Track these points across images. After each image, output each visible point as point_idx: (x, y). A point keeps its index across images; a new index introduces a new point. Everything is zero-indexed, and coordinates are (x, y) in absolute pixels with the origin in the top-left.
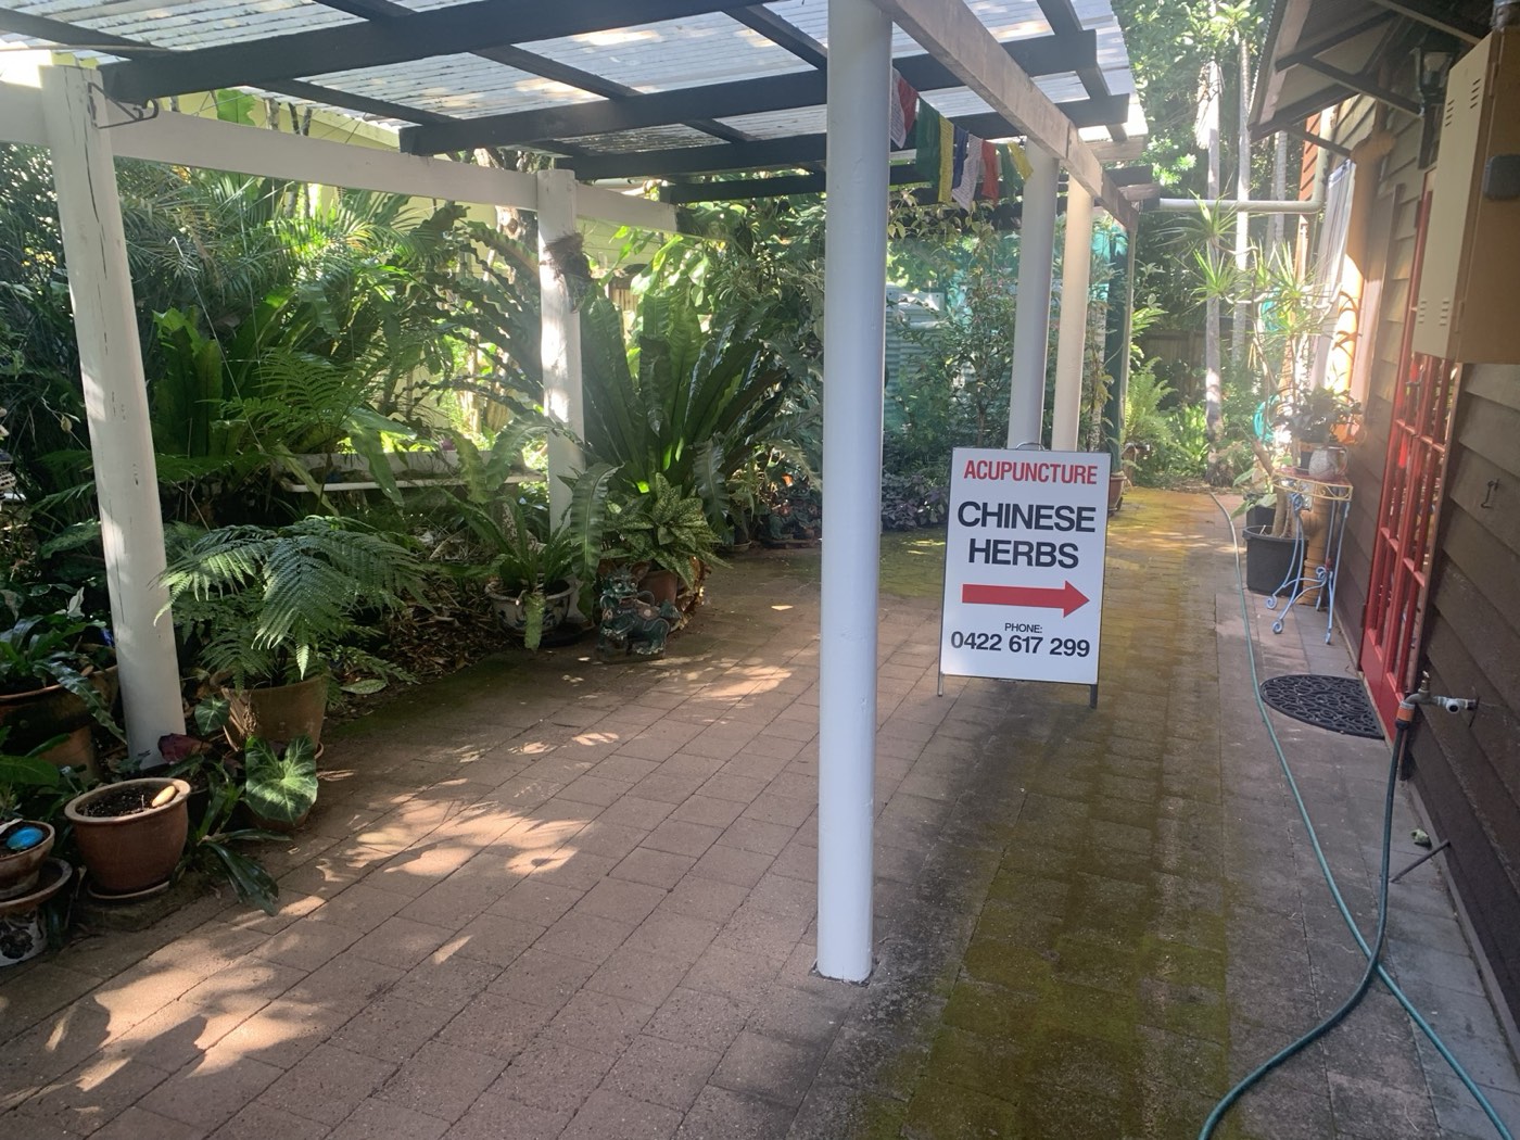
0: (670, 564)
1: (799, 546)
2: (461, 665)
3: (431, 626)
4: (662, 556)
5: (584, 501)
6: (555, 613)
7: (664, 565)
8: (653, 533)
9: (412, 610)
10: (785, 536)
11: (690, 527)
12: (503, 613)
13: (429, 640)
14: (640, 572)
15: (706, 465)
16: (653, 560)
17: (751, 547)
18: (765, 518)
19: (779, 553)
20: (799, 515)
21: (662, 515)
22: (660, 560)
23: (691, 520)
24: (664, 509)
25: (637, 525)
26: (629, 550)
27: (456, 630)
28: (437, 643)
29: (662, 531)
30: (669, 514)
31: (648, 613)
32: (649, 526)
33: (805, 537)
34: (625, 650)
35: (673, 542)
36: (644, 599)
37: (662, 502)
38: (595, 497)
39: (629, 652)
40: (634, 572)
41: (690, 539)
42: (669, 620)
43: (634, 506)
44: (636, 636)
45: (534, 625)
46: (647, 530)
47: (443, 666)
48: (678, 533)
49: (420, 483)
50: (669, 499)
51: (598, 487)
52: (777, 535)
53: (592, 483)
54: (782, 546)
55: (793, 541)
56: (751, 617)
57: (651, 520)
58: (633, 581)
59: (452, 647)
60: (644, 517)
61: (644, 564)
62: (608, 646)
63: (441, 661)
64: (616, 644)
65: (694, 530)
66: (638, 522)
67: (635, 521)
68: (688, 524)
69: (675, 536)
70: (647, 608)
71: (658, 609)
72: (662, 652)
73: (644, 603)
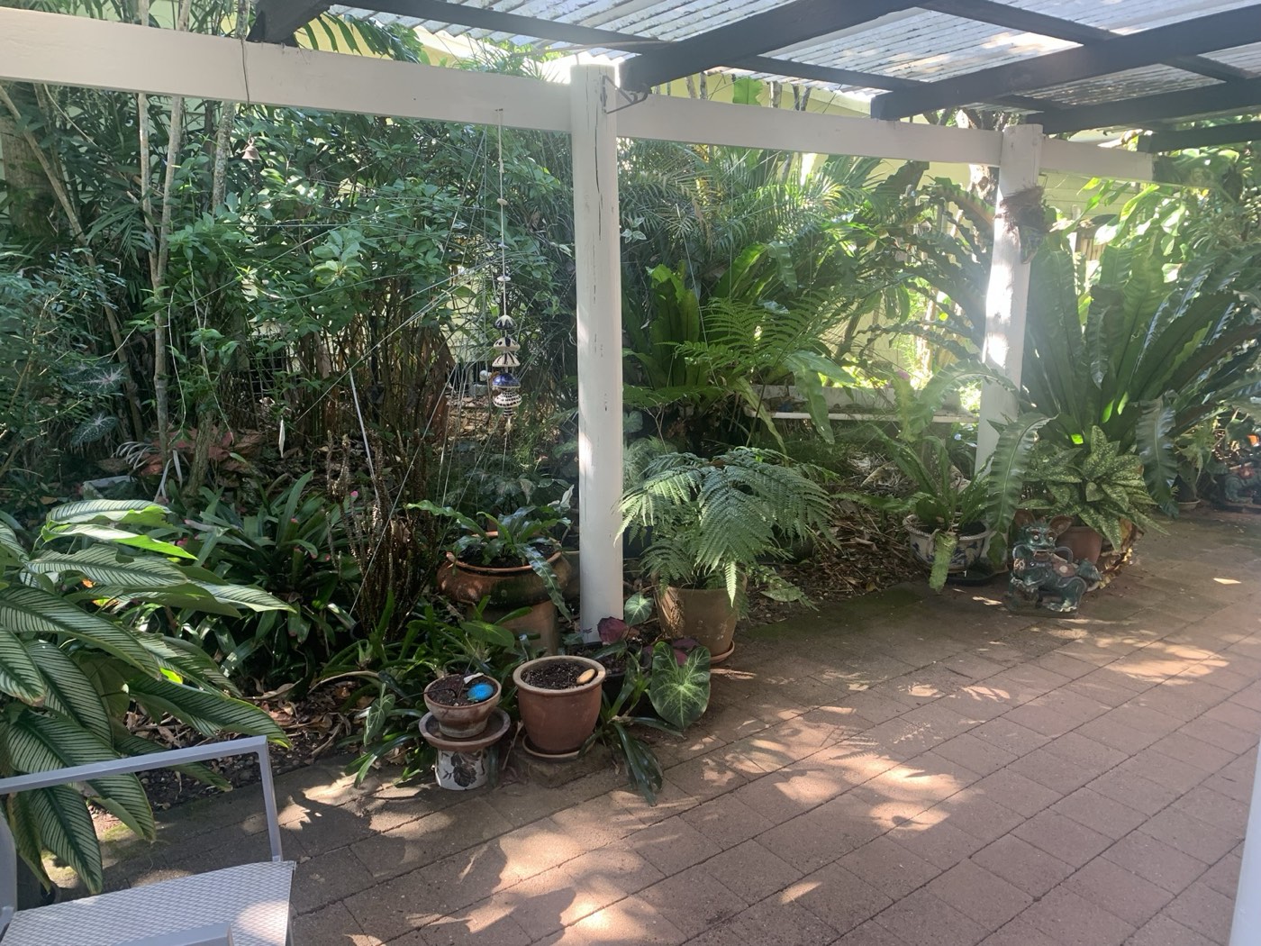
0: (1096, 522)
2: (872, 588)
3: (851, 546)
4: (1088, 513)
5: (1008, 450)
6: (967, 553)
7: (1089, 523)
8: (1080, 488)
9: (837, 529)
10: (1244, 500)
11: (1124, 486)
12: (916, 546)
13: (847, 560)
14: (1060, 527)
15: (1152, 427)
16: (1077, 516)
17: (1199, 506)
18: (1221, 478)
19: (1233, 516)
21: (1094, 470)
22: (1084, 517)
23: (1126, 479)
24: (1097, 464)
25: (1063, 478)
26: (1052, 501)
27: (873, 554)
28: (854, 564)
29: (1091, 486)
30: (1101, 471)
31: (1064, 569)
32: (1078, 480)
34: (1034, 602)
35: (1103, 500)
36: (1062, 554)
37: (1094, 457)
38: (1020, 447)
39: (1038, 606)
40: (1054, 525)
41: (1123, 499)
42: (1086, 579)
43: (1064, 458)
44: (1049, 590)
45: (941, 566)
46: (1075, 484)
47: (854, 587)
48: (1109, 491)
49: (859, 417)
50: (1103, 455)
51: (1024, 438)
52: (1233, 497)
53: (1019, 432)
54: (1238, 510)
55: (1251, 505)
56: (1186, 587)
57: (1080, 474)
58: (1051, 535)
59: (866, 570)
60: (1070, 471)
61: (1066, 519)
62: (1017, 596)
63: (853, 582)
64: (1026, 596)
65: (1130, 490)
66: (1065, 474)
67: (1061, 473)
68: (1123, 482)
69: (1106, 493)
70: (1063, 564)
71: (1076, 566)
72: (1075, 611)
73: (1061, 559)
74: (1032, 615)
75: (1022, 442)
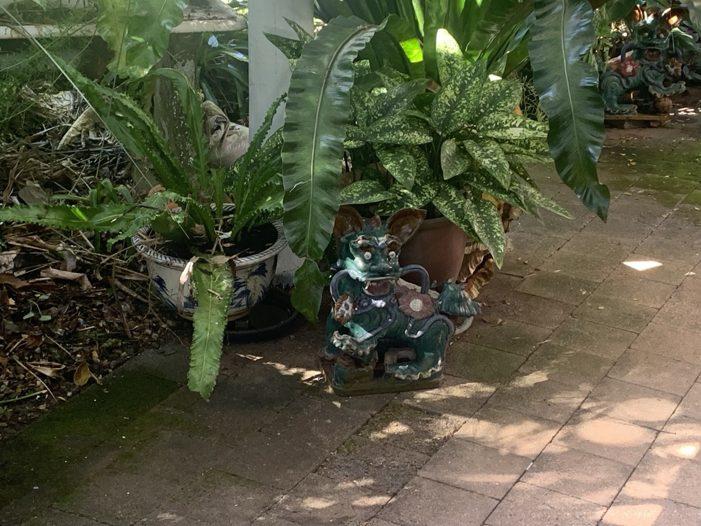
0: (460, 213)
1: (646, 125)
2: (84, 377)
3: (42, 288)
4: (448, 197)
5: (312, 98)
6: (250, 285)
7: (450, 215)
8: (431, 152)
9: (13, 254)
11: (497, 140)
12: (160, 281)
13: (34, 321)
14: (406, 229)
15: (555, 43)
16: (430, 205)
20: (650, 75)
21: (449, 116)
22: (442, 206)
23: (500, 127)
24: (454, 105)
25: (401, 136)
26: (386, 181)
27: (83, 298)
28: (47, 328)
29: (449, 148)
30: (461, 116)
31: (416, 305)
32: (426, 139)
33: (657, 111)
36: (412, 277)
37: (447, 88)
38: (330, 90)
39: (379, 372)
40: (393, 228)
41: (500, 167)
45: (207, 344)
46: (422, 147)
47: (52, 382)
48: (477, 154)
49: (32, 31)
51: (336, 71)
53: (325, 60)
55: (636, 116)
57: (427, 125)
59: (71, 338)
60: (413, 123)
61: (413, 214)
63: (48, 372)
64: (358, 361)
65: (507, 147)
66: (405, 130)
67: (398, 128)
68: (497, 134)
69: (471, 158)
70: (414, 294)
71: (434, 294)
72: (439, 373)
73: (411, 286)
74: (371, 392)
75: (333, 79)
